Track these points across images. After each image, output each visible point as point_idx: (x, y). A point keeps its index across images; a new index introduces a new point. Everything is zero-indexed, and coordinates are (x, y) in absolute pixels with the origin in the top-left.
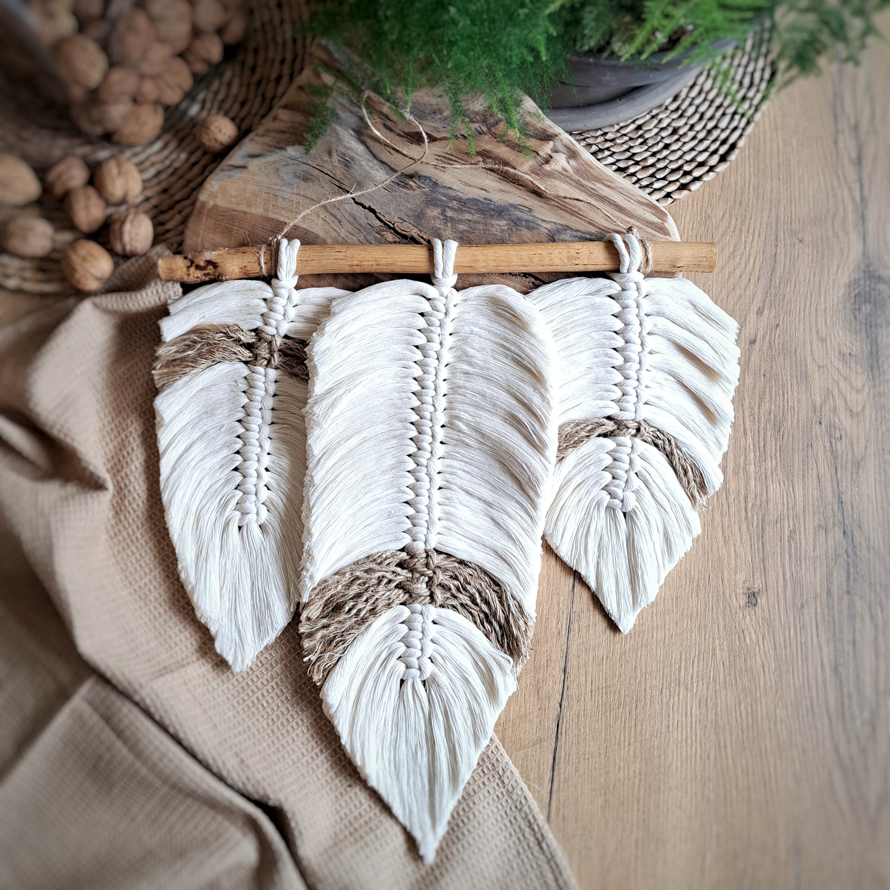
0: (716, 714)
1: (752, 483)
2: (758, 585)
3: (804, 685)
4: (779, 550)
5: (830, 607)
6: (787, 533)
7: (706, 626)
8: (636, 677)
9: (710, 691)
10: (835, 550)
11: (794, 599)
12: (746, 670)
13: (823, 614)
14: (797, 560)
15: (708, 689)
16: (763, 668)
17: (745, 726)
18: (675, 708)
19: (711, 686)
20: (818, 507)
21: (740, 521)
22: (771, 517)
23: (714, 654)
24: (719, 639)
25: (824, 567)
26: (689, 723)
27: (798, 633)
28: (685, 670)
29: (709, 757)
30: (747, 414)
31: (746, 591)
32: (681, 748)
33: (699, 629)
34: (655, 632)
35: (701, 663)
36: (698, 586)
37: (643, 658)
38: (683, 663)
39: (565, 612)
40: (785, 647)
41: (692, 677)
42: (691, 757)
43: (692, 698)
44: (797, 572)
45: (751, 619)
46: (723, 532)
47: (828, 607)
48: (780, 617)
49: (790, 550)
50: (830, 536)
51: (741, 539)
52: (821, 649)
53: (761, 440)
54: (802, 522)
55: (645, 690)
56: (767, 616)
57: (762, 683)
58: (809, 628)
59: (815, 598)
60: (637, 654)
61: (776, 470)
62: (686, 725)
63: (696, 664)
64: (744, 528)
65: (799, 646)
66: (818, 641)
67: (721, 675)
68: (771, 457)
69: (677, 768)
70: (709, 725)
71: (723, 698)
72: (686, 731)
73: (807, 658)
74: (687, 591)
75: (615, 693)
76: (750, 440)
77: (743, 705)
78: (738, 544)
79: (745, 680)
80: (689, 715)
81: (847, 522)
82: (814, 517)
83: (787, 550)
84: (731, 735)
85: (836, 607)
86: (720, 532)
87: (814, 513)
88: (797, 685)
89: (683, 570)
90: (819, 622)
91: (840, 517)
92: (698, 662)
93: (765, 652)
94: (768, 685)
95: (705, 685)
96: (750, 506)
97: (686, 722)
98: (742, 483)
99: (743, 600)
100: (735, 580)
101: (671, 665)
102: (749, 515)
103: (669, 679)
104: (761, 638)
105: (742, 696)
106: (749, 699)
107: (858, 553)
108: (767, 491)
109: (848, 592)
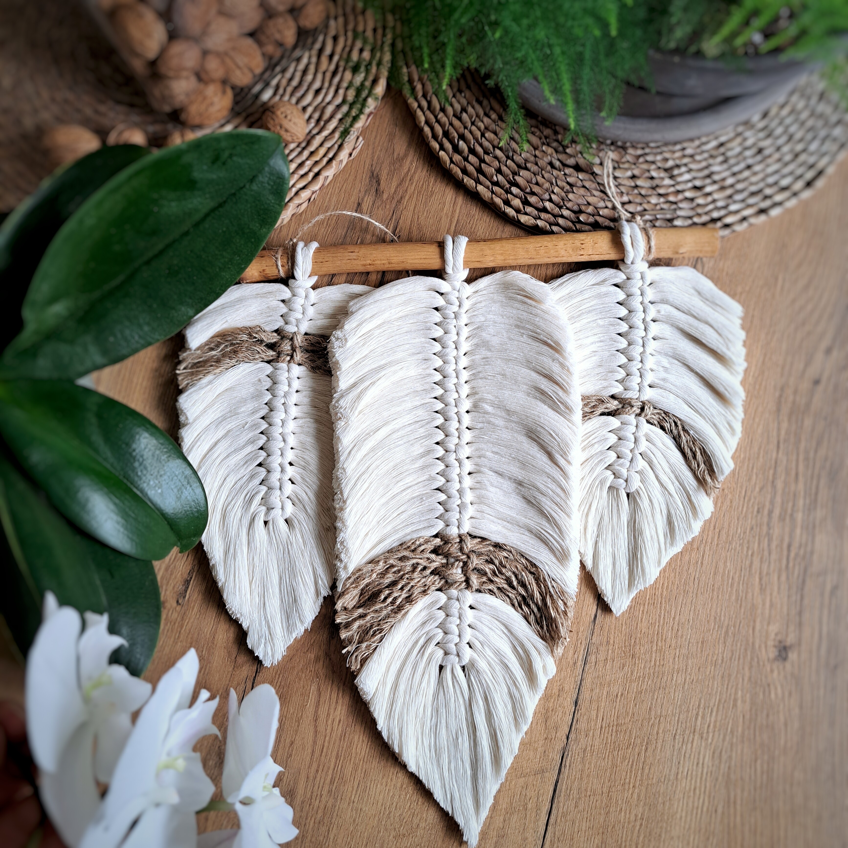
0: (729, 768)
1: (798, 531)
2: (791, 639)
7: (730, 675)
8: (650, 719)
9: (726, 743)
12: (767, 727)
15: (724, 740)
18: (687, 755)
19: (727, 738)
21: (780, 570)
23: (735, 705)
24: (742, 690)
26: (699, 774)
28: (703, 718)
29: (716, 811)
30: (801, 457)
31: (777, 643)
32: (689, 797)
33: (722, 677)
34: (675, 675)
35: (720, 713)
36: (727, 632)
37: (659, 700)
38: (701, 710)
39: (584, 642)
40: (812, 708)
41: (709, 726)
42: (697, 808)
43: (706, 748)
45: (779, 673)
46: (761, 579)
51: (779, 588)
53: (814, 486)
55: (658, 733)
56: (796, 672)
57: (782, 742)
60: (653, 696)
62: (697, 775)
63: (714, 714)
64: (783, 578)
67: (740, 729)
69: (681, 817)
70: (720, 778)
71: (739, 752)
72: (696, 781)
74: (714, 636)
75: (625, 733)
76: (801, 486)
77: (759, 762)
78: (775, 593)
79: (765, 736)
80: (700, 765)
84: (743, 791)
86: (757, 580)
89: (713, 613)
92: (717, 711)
94: (789, 744)
95: (721, 736)
96: (792, 555)
97: (697, 771)
98: (787, 530)
99: (773, 653)
100: (767, 632)
101: (687, 711)
102: (791, 564)
103: (684, 726)
104: (787, 694)
106: (766, 757)
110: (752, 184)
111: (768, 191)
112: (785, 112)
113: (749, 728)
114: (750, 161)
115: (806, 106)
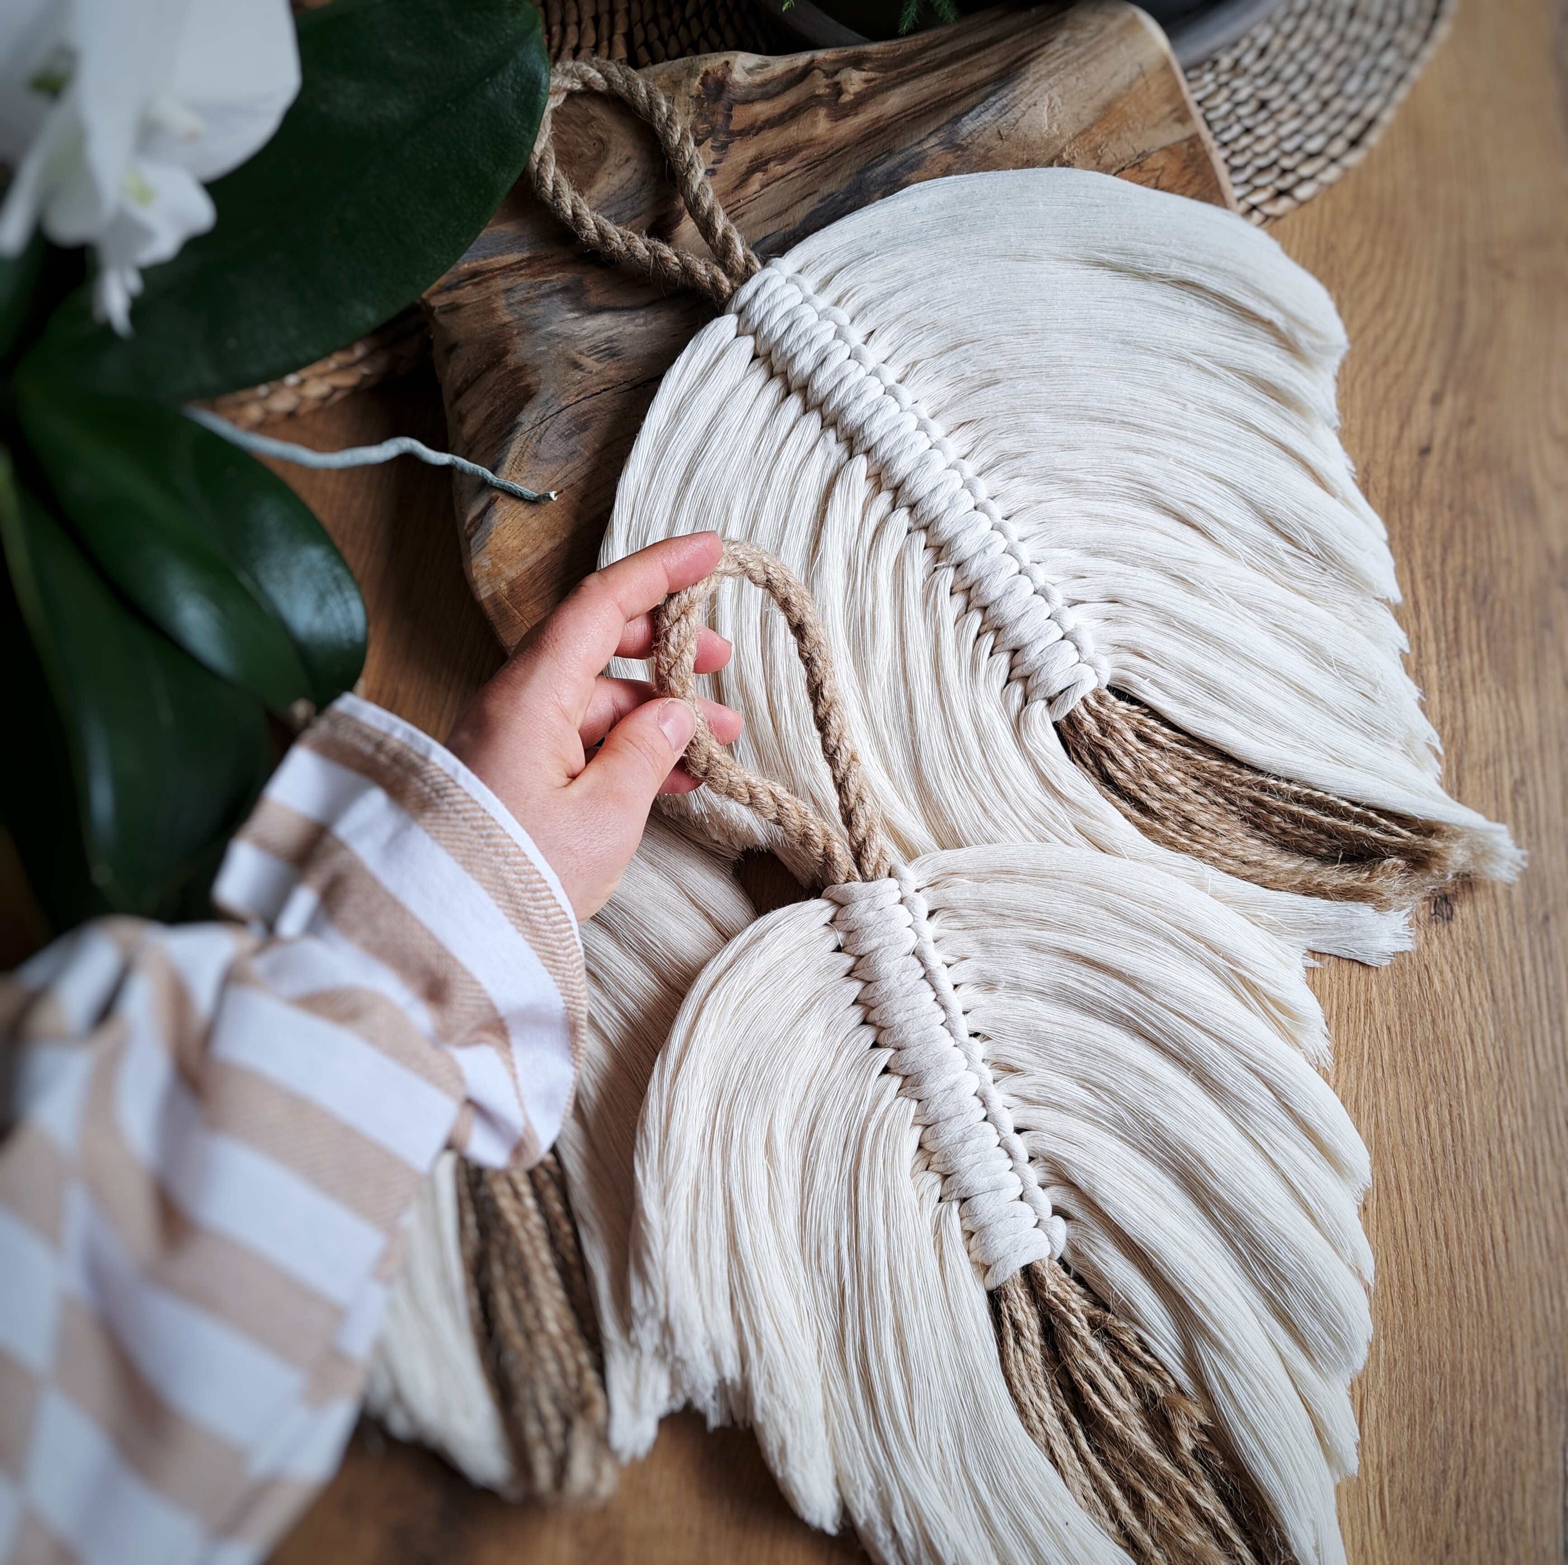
0: (1377, 1125)
3: (1557, 1068)
6: (1507, 784)
9: (1364, 1080)
11: (1528, 906)
12: (1437, 1040)
14: (1530, 834)
15: (1358, 1078)
16: (1471, 1035)
17: (1438, 1149)
19: (1365, 1072)
22: (1474, 757)
23: (1369, 1011)
24: (1378, 983)
27: (1541, 971)
35: (1344, 1028)
40: (1515, 996)
45: (1443, 945)
48: (1501, 940)
49: (1515, 816)
53: (1450, 619)
54: (1537, 763)
56: (1474, 937)
57: (1470, 1065)
58: (1561, 959)
61: (1481, 670)
65: (1543, 994)
67: (1386, 1052)
68: (1470, 649)
71: (1391, 1093)
77: (1431, 1107)
79: (1436, 1060)
82: (1560, 754)
83: (1510, 815)
84: (1410, 1165)
87: (1561, 747)
88: (1543, 1067)
93: (1472, 1006)
94: (1483, 1069)
95: (1353, 1071)
99: (1424, 909)
104: (1463, 979)
105: (1429, 1090)
106: (1444, 1096)
108: (1464, 711)
110: (1256, 155)
111: (1286, 163)
112: (1295, 43)
113: (1402, 1049)
114: (1249, 123)
115: (1330, 30)
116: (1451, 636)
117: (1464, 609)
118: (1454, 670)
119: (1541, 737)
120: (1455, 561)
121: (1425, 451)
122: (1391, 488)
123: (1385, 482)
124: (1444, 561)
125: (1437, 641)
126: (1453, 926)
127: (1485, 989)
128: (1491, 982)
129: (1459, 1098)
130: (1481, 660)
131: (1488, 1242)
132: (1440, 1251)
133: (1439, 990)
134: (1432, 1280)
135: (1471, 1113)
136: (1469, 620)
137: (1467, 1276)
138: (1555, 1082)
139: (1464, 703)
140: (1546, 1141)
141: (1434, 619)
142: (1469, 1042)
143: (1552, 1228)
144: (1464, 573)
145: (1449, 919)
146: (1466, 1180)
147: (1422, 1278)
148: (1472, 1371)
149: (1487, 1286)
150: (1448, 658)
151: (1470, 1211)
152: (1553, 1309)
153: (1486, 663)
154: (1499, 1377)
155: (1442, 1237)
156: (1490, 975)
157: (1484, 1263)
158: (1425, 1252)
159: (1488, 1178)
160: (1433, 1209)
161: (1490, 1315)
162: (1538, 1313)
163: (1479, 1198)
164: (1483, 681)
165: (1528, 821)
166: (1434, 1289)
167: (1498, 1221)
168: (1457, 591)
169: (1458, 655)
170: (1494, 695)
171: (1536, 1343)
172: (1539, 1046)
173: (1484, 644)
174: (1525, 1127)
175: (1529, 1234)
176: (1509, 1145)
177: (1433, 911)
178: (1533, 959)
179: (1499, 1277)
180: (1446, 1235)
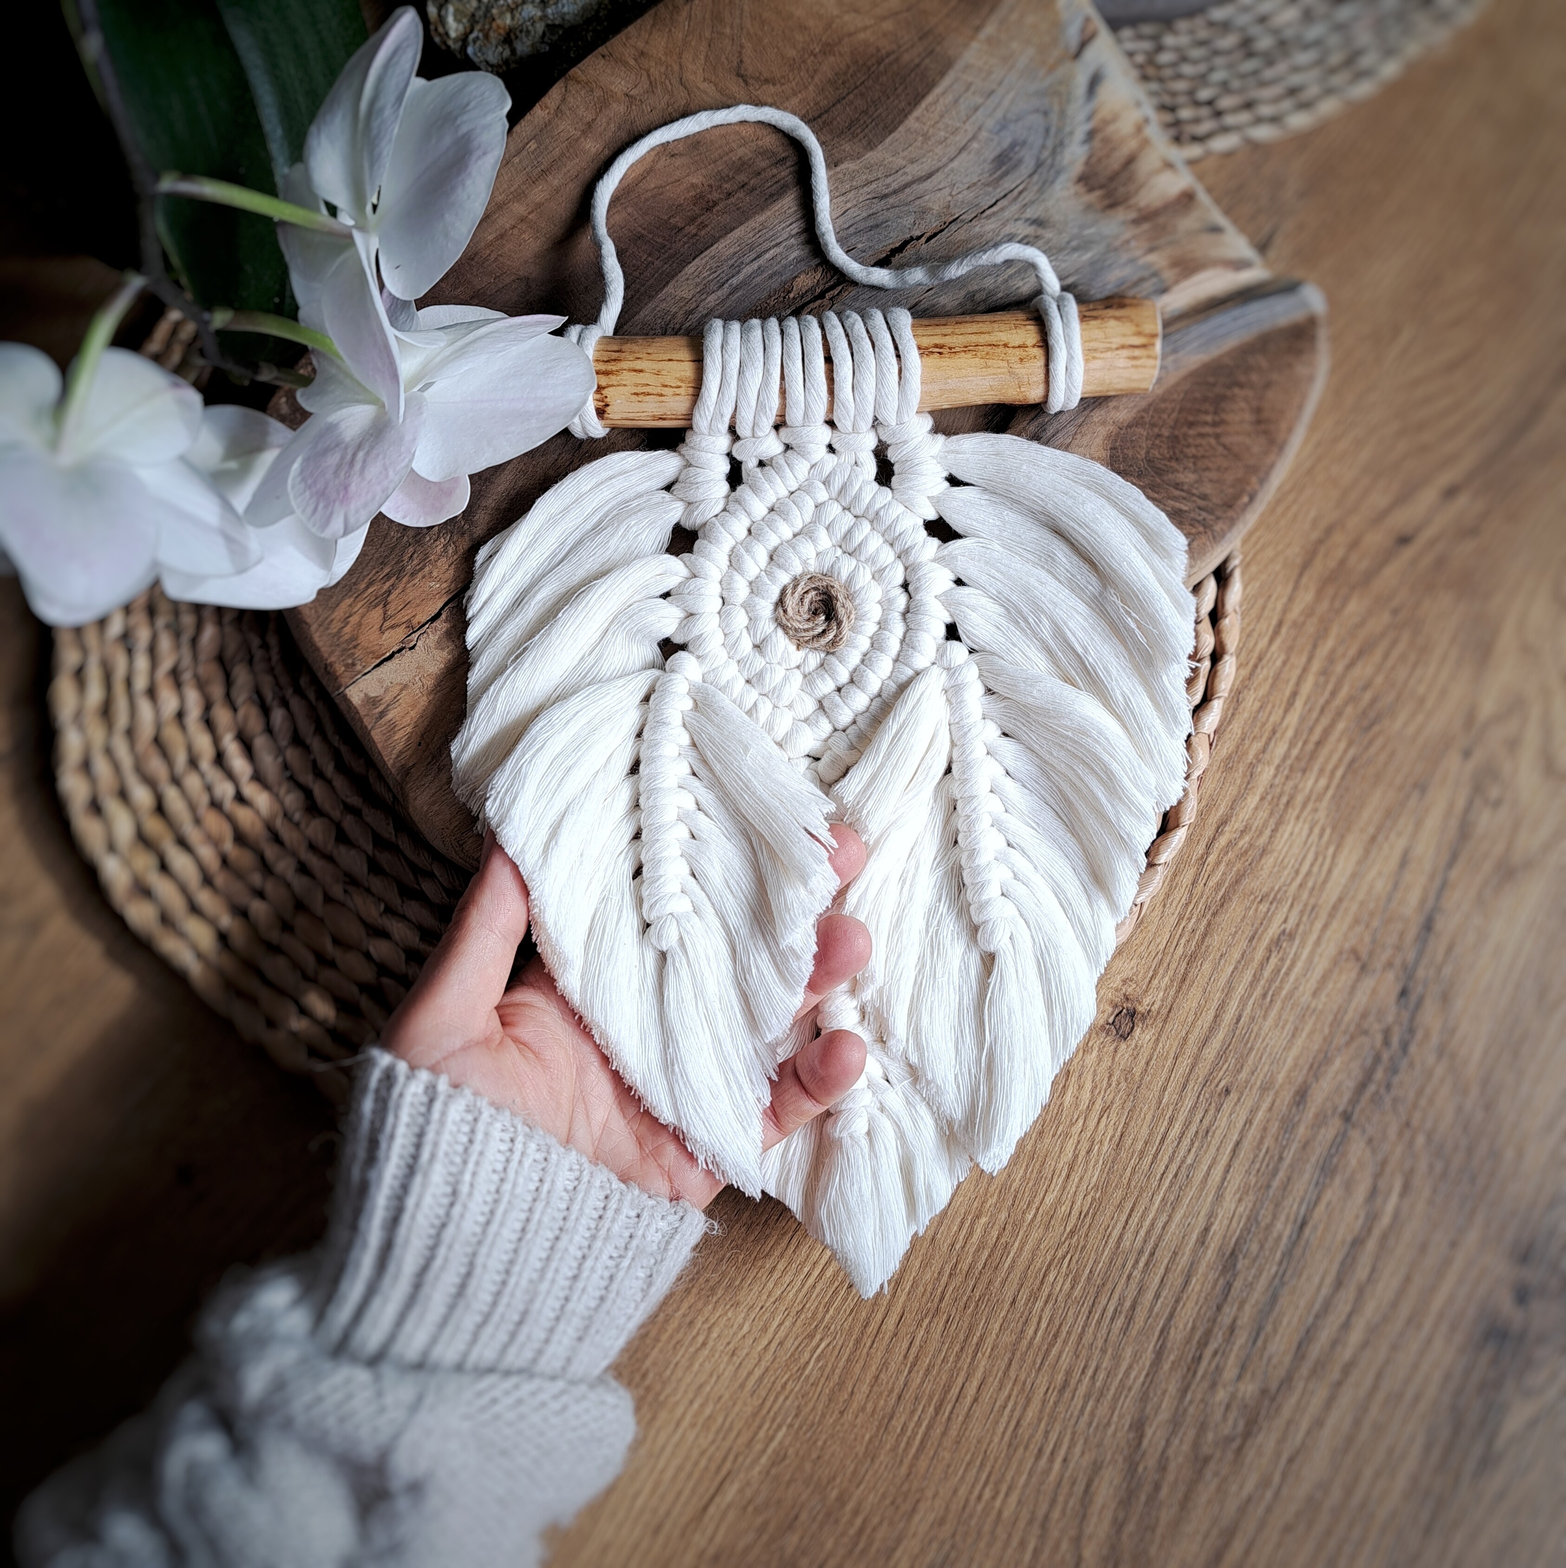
3: (1141, 1252)
4: (1237, 956)
5: (1288, 1125)
6: (1273, 930)
10: (1364, 1015)
11: (1215, 1067)
13: (1265, 1129)
14: (1264, 996)
20: (1372, 914)
22: (1255, 884)
25: (1318, 1038)
27: (1186, 1142)
44: (1252, 1019)
47: (1283, 1121)
48: (1164, 1088)
49: (1262, 967)
50: (1368, 983)
52: (1219, 1197)
54: (1318, 925)
58: (1215, 1142)
59: (1265, 1089)
61: (1319, 798)
65: (1173, 1168)
66: (1224, 1179)
68: (1322, 771)
73: (1178, 1199)
81: (1421, 973)
82: (1351, 927)
83: (1255, 964)
85: (1302, 1131)
87: (1356, 921)
88: (1126, 1243)
90: (1246, 1144)
91: (1411, 956)
93: (1092, 1138)
107: (1413, 1048)
108: (1275, 830)
109: (1347, 1117)
116: (1310, 746)
117: (1341, 726)
118: (1291, 783)
119: (1340, 900)
120: (1364, 670)
121: (1404, 540)
122: (1343, 562)
123: (1340, 553)
124: (1351, 665)
125: (1292, 745)
126: (1123, 1046)
127: (1116, 1130)
128: (1126, 1124)
129: (1017, 1225)
130: (1327, 788)
131: (955, 1391)
132: (899, 1372)
133: (1066, 1104)
134: (874, 1396)
135: (1021, 1249)
136: (1339, 740)
137: (913, 1412)
138: (1129, 1265)
139: (1279, 823)
140: (1081, 1322)
141: (1302, 719)
142: (1064, 1174)
143: (1030, 1414)
144: (1366, 687)
145: (1124, 1038)
146: (974, 1314)
147: (865, 1388)
148: (856, 1512)
149: (926, 1434)
150: (1291, 768)
151: (957, 1348)
152: (980, 1497)
153: (1330, 793)
154: (879, 1535)
155: (911, 1358)
156: (1129, 1118)
157: (937, 1410)
158: (885, 1365)
159: (997, 1326)
160: (919, 1325)
161: (912, 1466)
162: (962, 1492)
163: (975, 1339)
164: (1315, 810)
165: (1271, 981)
166: (870, 1406)
167: (979, 1374)
168: (1346, 703)
169: (1304, 771)
170: (1316, 831)
171: (941, 1522)
172: (1135, 1219)
173: (1339, 773)
174: (1069, 1295)
175: (1005, 1407)
176: (1039, 1304)
177: (1111, 1020)
178: (1187, 1125)
179: (944, 1434)
180: (917, 1358)
